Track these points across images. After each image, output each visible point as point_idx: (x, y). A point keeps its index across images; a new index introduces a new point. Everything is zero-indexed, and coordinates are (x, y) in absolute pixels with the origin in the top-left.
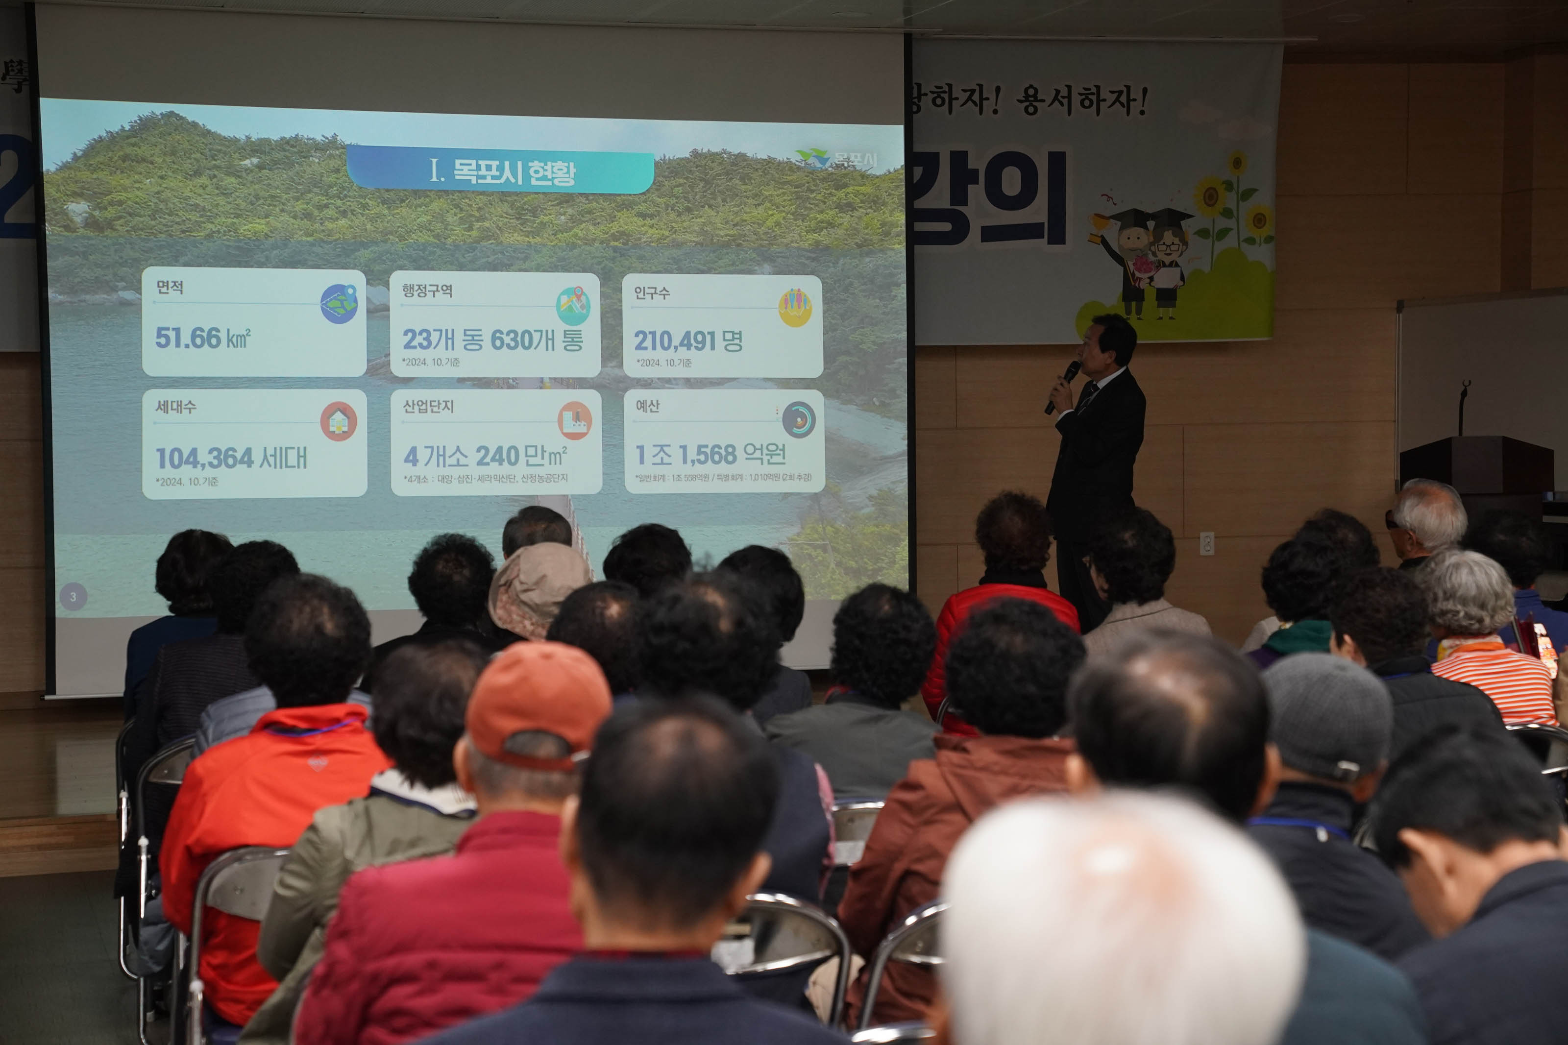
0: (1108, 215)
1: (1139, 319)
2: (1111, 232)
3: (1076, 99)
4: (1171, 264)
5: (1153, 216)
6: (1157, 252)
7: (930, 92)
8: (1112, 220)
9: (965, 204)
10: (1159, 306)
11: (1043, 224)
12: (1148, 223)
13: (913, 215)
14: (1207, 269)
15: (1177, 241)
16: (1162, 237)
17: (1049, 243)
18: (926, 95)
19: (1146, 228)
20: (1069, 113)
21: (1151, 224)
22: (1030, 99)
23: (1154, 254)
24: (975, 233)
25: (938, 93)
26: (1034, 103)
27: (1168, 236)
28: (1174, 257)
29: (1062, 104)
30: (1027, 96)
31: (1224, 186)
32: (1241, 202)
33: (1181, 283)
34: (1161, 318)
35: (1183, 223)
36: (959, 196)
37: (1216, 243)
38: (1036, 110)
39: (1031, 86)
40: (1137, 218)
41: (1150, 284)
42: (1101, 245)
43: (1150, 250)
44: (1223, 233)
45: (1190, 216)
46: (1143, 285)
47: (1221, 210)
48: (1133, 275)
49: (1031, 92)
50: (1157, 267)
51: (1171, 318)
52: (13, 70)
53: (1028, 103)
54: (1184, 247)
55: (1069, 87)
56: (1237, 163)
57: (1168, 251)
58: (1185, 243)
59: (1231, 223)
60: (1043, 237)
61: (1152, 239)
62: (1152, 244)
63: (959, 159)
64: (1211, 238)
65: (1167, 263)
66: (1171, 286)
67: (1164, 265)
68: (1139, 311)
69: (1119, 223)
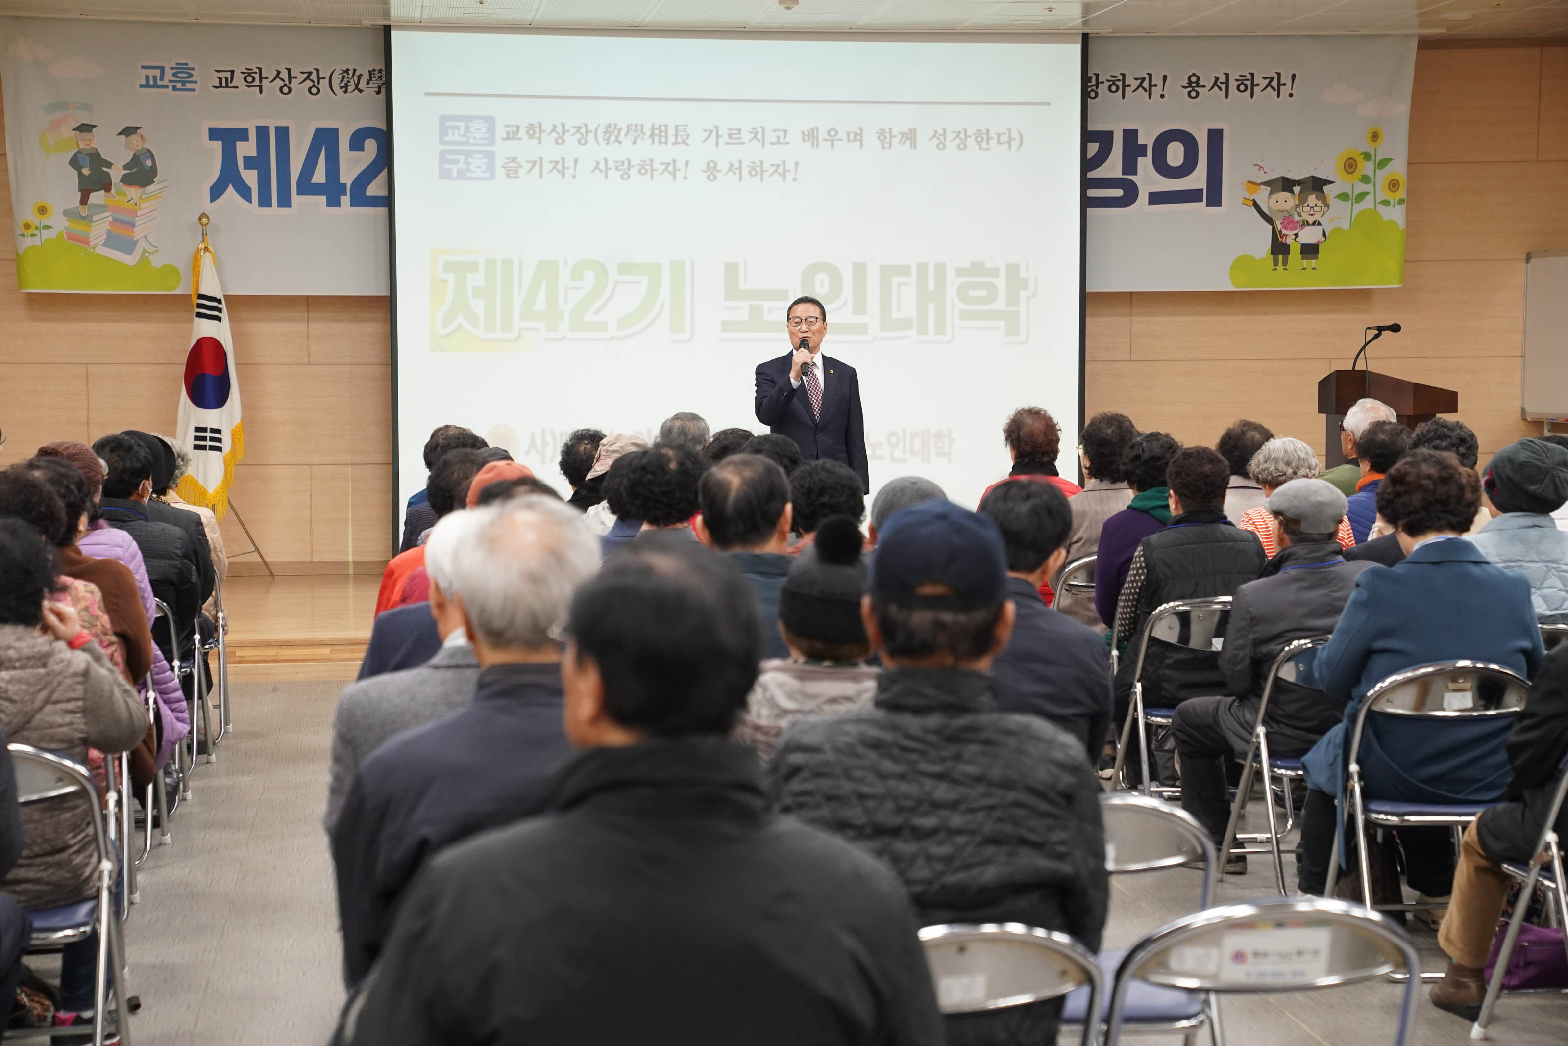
0: (1259, 182)
1: (1285, 269)
2: (1262, 196)
3: (1233, 85)
4: (1314, 223)
5: (1299, 183)
6: (1302, 213)
7: (1107, 80)
8: (1262, 187)
9: (1135, 173)
10: (1303, 259)
11: (1202, 190)
12: (1294, 188)
13: (1086, 183)
14: (1346, 227)
15: (1319, 203)
16: (1306, 200)
17: (1207, 206)
18: (1103, 83)
19: (1292, 192)
20: (1227, 96)
21: (1297, 189)
22: (1193, 85)
23: (1299, 215)
24: (1143, 197)
25: (1113, 81)
26: (1196, 89)
27: (1312, 199)
28: (1317, 217)
29: (1220, 89)
30: (1190, 83)
31: (1363, 156)
32: (1377, 170)
33: (1323, 239)
34: (1304, 269)
35: (1324, 188)
36: (1130, 166)
37: (1355, 205)
38: (1198, 94)
39: (1194, 74)
40: (1286, 184)
41: (1295, 239)
42: (1253, 207)
43: (1296, 211)
44: (1361, 197)
45: (1331, 182)
46: (1289, 240)
47: (1360, 177)
48: (1280, 232)
49: (1194, 79)
50: (1302, 225)
51: (1314, 269)
52: (375, 77)
53: (1191, 89)
54: (1326, 208)
55: (1227, 75)
56: (1375, 137)
57: (1312, 212)
58: (1327, 205)
59: (1369, 188)
60: (1202, 201)
61: (1297, 202)
62: (1297, 206)
63: (1130, 136)
64: (1350, 201)
65: (1311, 222)
66: (1314, 242)
67: (1308, 224)
68: (1285, 263)
69: (1269, 189)
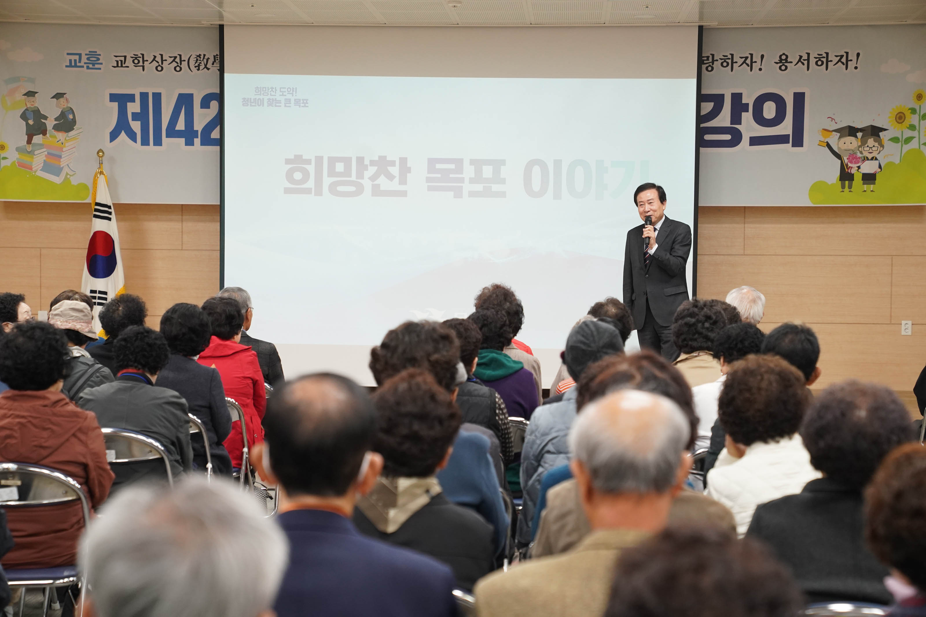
0: (831, 130)
1: (850, 191)
2: (834, 140)
3: (813, 61)
4: (872, 159)
5: (861, 130)
6: (863, 151)
7: (720, 59)
8: (834, 133)
9: (740, 123)
10: (864, 184)
11: (789, 135)
12: (858, 134)
13: (701, 131)
14: (897, 161)
15: (876, 144)
16: (866, 142)
17: (793, 146)
18: (717, 60)
19: (856, 137)
20: (808, 69)
21: (859, 135)
22: (783, 61)
23: (861, 153)
24: (745, 140)
25: (724, 59)
26: (786, 64)
27: (871, 142)
28: (874, 154)
29: (803, 64)
30: (781, 60)
31: (910, 111)
32: (921, 121)
33: (880, 170)
34: (865, 191)
35: (881, 134)
36: (736, 118)
37: (904, 146)
38: (786, 67)
39: (784, 54)
40: (852, 131)
41: (858, 170)
42: (826, 147)
43: (858, 150)
44: (908, 140)
45: (885, 130)
46: (854, 171)
47: (908, 126)
48: (847, 165)
49: (784, 57)
50: (863, 160)
51: (872, 191)
52: (217, 60)
53: (781, 64)
54: (882, 148)
55: (808, 54)
56: (919, 97)
57: (871, 151)
58: (882, 146)
59: (915, 134)
60: (789, 143)
61: (860, 144)
62: (860, 147)
63: (737, 98)
64: (900, 143)
65: (870, 158)
66: (872, 171)
67: (868, 159)
68: (850, 187)
69: (839, 134)
